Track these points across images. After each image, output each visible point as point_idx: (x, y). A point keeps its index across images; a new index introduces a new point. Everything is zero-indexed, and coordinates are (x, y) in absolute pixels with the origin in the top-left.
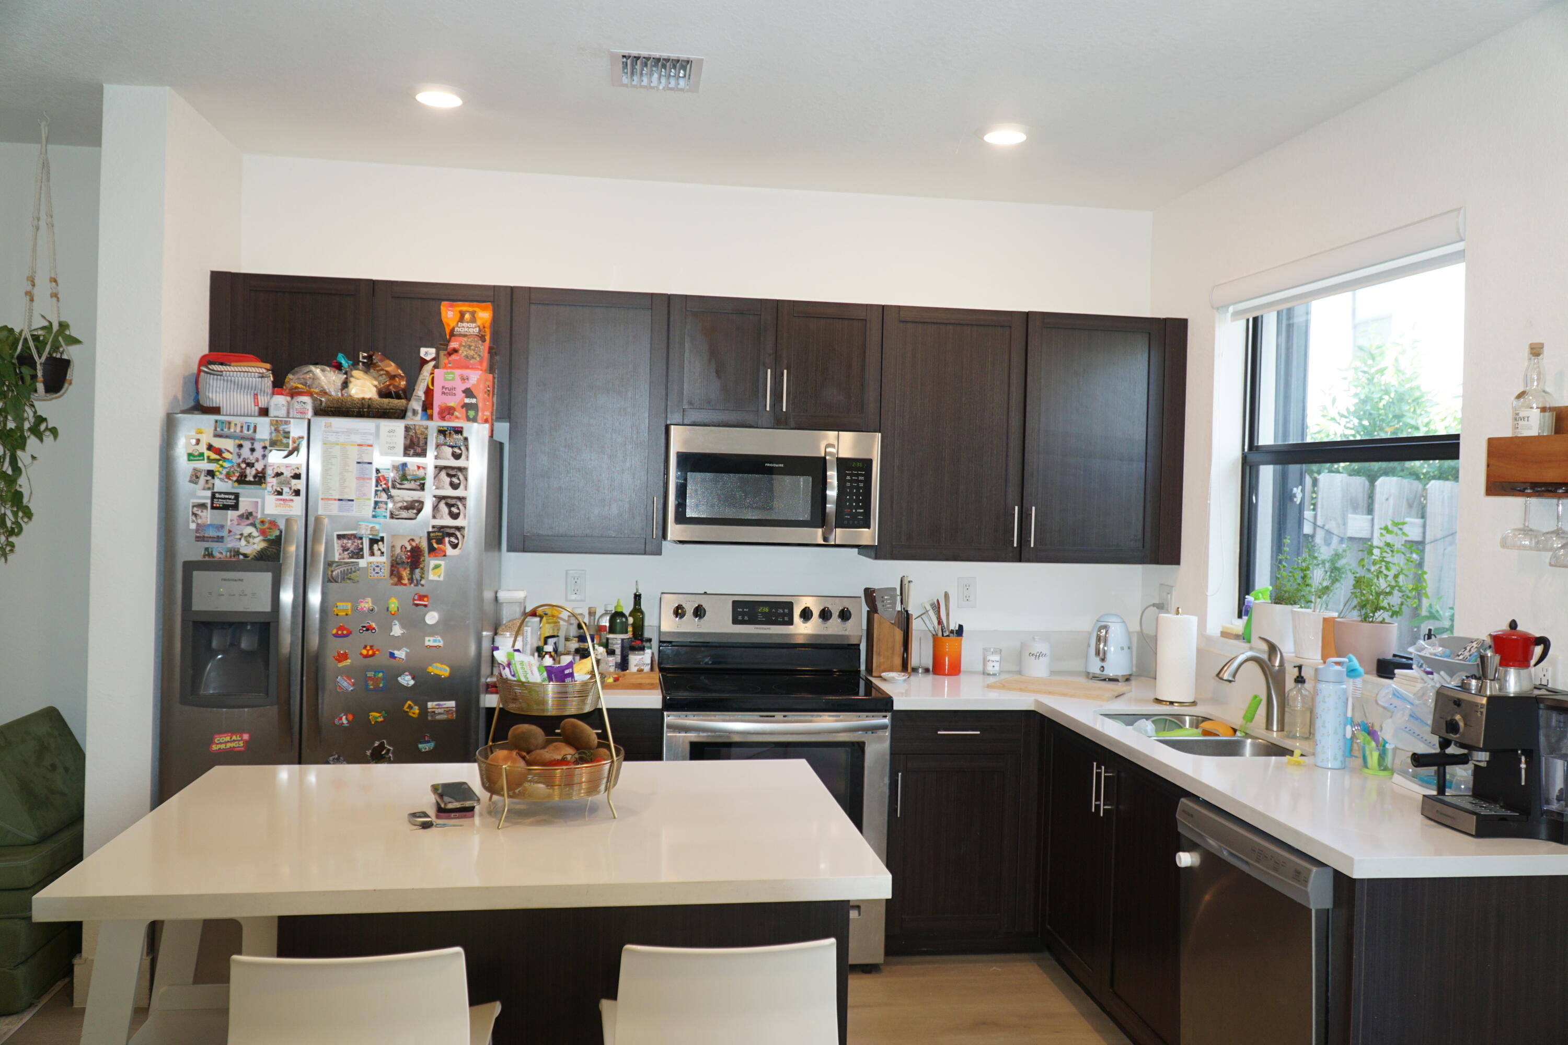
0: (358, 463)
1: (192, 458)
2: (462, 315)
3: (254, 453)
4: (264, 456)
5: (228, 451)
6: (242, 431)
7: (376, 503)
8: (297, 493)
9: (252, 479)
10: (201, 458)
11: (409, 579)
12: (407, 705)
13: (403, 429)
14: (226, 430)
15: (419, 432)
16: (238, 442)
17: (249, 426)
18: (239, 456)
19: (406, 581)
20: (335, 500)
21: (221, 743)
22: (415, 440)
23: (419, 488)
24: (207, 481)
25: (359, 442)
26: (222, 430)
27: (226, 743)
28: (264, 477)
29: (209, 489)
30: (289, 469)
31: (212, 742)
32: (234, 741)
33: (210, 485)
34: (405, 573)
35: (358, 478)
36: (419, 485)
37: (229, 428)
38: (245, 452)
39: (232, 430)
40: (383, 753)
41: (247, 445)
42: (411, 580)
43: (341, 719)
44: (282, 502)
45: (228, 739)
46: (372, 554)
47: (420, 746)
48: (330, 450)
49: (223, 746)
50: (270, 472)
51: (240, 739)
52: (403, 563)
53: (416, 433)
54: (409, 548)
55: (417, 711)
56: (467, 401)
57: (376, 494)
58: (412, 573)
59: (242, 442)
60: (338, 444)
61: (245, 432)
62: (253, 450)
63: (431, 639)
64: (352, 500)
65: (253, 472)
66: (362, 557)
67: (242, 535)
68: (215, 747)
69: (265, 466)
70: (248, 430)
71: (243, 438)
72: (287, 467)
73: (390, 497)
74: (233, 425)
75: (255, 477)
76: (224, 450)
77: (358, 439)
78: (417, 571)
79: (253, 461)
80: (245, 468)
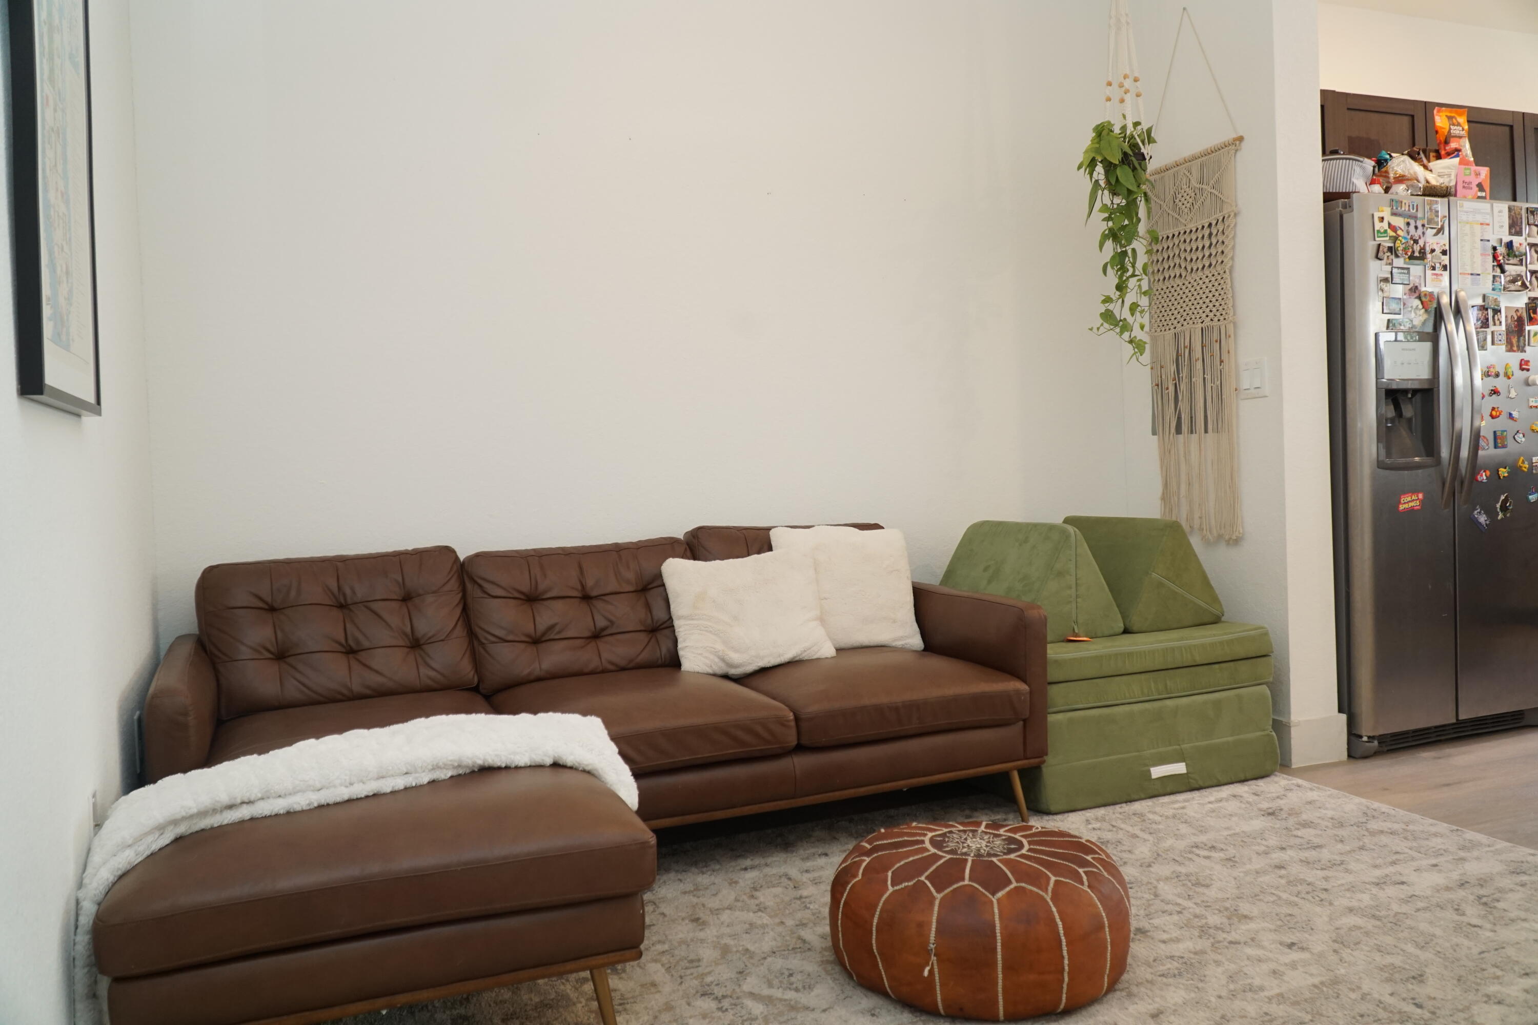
0: (1482, 240)
1: (1380, 235)
3: (1418, 230)
4: (1424, 233)
5: (1401, 229)
6: (1409, 210)
7: (1494, 277)
8: (1446, 268)
9: (1418, 255)
10: (1386, 235)
11: (1517, 346)
12: (1521, 461)
13: (1507, 210)
14: (1399, 208)
16: (1407, 220)
17: (1413, 205)
18: (1408, 233)
19: (1515, 348)
20: (1468, 274)
21: (1405, 503)
22: (1515, 220)
23: (1519, 263)
24: (1388, 256)
25: (1481, 221)
26: (1397, 209)
27: (1408, 502)
28: (1424, 253)
29: (1390, 264)
30: (1439, 245)
31: (1400, 503)
32: (1413, 500)
33: (1390, 261)
34: (1514, 341)
35: (1482, 255)
36: (1519, 261)
37: (1401, 207)
38: (1412, 228)
39: (1403, 209)
40: (1508, 505)
41: (1412, 222)
42: (1518, 346)
43: (1482, 476)
44: (1435, 277)
45: (1409, 499)
46: (1495, 324)
47: (1530, 497)
48: (1463, 228)
49: (1406, 506)
50: (1428, 249)
51: (1418, 498)
52: (1513, 331)
53: (1515, 213)
54: (1516, 318)
55: (1527, 466)
57: (1493, 269)
58: (1518, 341)
59: (1409, 220)
60: (1468, 223)
61: (1412, 210)
62: (1416, 228)
63: (1534, 399)
64: (1479, 275)
65: (1418, 249)
66: (1488, 327)
67: (1412, 307)
68: (1402, 507)
69: (1425, 243)
70: (1413, 209)
71: (1410, 217)
72: (1437, 244)
73: (1503, 271)
74: (1403, 204)
75: (1420, 252)
76: (1398, 228)
77: (1479, 218)
78: (1522, 338)
79: (1417, 238)
80: (1413, 245)
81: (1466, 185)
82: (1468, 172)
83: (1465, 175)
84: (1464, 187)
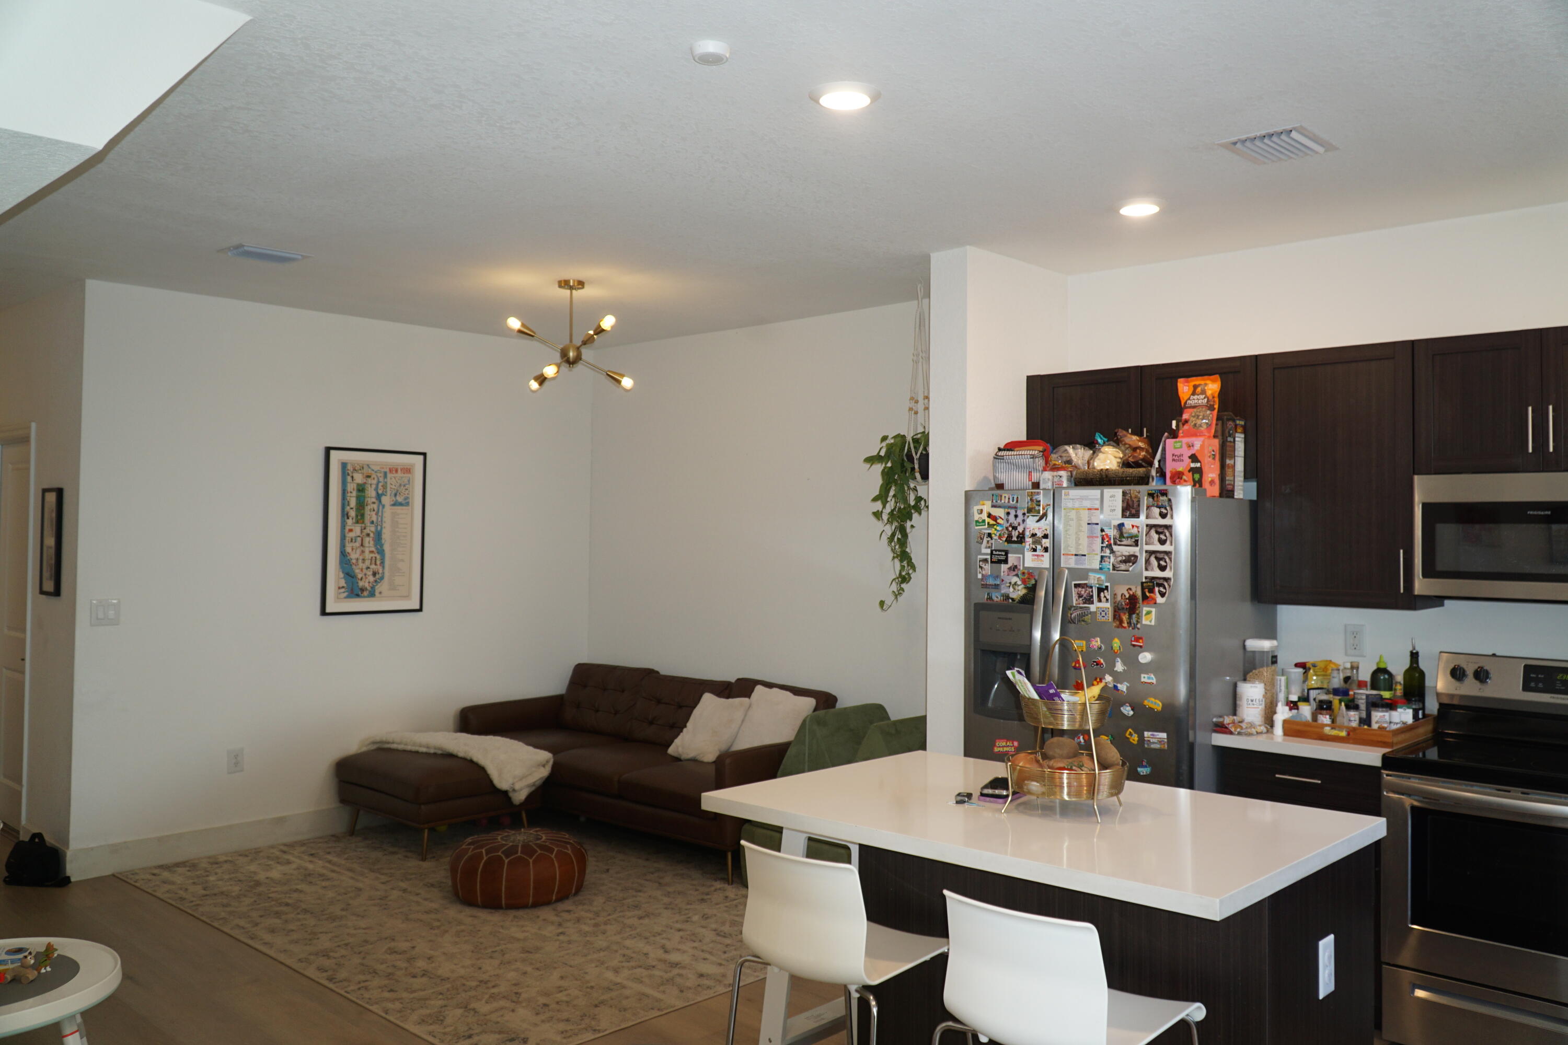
0: (1089, 524)
1: (978, 524)
2: (1195, 387)
3: (1017, 519)
4: (1024, 521)
5: (1001, 518)
6: (1009, 502)
7: (1102, 557)
8: (1046, 550)
9: (1016, 539)
10: (984, 524)
11: (1128, 623)
12: (1128, 733)
14: (999, 501)
15: (1133, 496)
16: (1006, 510)
17: (1013, 498)
18: (1008, 521)
19: (1125, 625)
20: (1073, 555)
21: (1000, 747)
22: (1130, 503)
23: (1134, 544)
24: (988, 541)
25: (1089, 507)
26: (996, 502)
27: (1003, 747)
28: (1024, 538)
29: (989, 547)
30: (1041, 530)
31: (995, 745)
32: (1008, 746)
33: (990, 545)
34: (1125, 618)
35: (1088, 537)
36: (1134, 542)
37: (1001, 500)
38: (1012, 517)
39: (1003, 501)
41: (1013, 512)
42: (1129, 623)
43: (1079, 738)
44: (1036, 557)
45: (1004, 744)
46: (1100, 600)
47: (1139, 769)
48: (1068, 514)
49: (1001, 749)
50: (1027, 533)
51: (1011, 745)
52: (1123, 608)
53: (1131, 497)
54: (1127, 596)
55: (1136, 739)
56: (1193, 465)
57: (1102, 550)
58: (1130, 618)
59: (1009, 510)
60: (1073, 509)
61: (1011, 502)
62: (1016, 516)
63: (1146, 676)
64: (1085, 555)
65: (1017, 534)
66: (1092, 603)
67: (1010, 583)
68: (996, 750)
69: (1024, 529)
70: (1013, 501)
71: (1010, 507)
72: (1039, 529)
73: (1112, 552)
74: (1003, 498)
75: (1018, 537)
76: (998, 517)
77: (1087, 504)
78: (1134, 616)
79: (1017, 525)
80: (1012, 531)
81: (1176, 458)
82: (1178, 445)
83: (1175, 448)
84: (1174, 460)
